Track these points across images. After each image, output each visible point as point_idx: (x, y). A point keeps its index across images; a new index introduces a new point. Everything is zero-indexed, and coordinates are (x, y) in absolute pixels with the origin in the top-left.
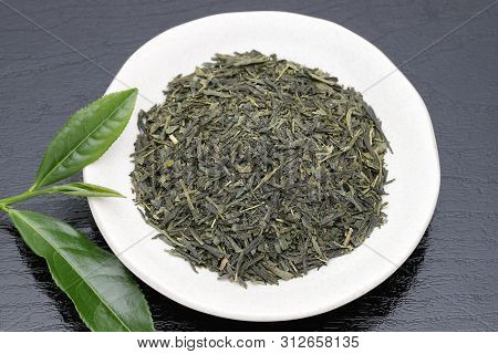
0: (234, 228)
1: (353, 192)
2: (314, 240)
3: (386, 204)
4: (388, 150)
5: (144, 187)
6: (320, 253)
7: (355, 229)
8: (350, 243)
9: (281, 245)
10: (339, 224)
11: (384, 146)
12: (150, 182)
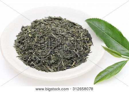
0: (40, 54)
1: (78, 52)
2: (63, 62)
3: (88, 58)
4: (92, 45)
5: (18, 43)
6: (64, 66)
7: (76, 62)
8: (74, 65)
9: (52, 61)
10: (71, 59)
11: (91, 44)
12: (20, 43)
